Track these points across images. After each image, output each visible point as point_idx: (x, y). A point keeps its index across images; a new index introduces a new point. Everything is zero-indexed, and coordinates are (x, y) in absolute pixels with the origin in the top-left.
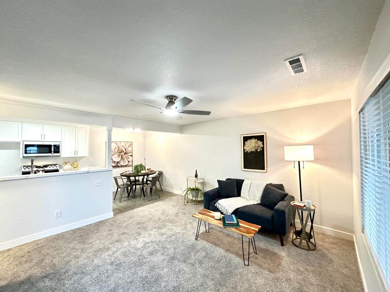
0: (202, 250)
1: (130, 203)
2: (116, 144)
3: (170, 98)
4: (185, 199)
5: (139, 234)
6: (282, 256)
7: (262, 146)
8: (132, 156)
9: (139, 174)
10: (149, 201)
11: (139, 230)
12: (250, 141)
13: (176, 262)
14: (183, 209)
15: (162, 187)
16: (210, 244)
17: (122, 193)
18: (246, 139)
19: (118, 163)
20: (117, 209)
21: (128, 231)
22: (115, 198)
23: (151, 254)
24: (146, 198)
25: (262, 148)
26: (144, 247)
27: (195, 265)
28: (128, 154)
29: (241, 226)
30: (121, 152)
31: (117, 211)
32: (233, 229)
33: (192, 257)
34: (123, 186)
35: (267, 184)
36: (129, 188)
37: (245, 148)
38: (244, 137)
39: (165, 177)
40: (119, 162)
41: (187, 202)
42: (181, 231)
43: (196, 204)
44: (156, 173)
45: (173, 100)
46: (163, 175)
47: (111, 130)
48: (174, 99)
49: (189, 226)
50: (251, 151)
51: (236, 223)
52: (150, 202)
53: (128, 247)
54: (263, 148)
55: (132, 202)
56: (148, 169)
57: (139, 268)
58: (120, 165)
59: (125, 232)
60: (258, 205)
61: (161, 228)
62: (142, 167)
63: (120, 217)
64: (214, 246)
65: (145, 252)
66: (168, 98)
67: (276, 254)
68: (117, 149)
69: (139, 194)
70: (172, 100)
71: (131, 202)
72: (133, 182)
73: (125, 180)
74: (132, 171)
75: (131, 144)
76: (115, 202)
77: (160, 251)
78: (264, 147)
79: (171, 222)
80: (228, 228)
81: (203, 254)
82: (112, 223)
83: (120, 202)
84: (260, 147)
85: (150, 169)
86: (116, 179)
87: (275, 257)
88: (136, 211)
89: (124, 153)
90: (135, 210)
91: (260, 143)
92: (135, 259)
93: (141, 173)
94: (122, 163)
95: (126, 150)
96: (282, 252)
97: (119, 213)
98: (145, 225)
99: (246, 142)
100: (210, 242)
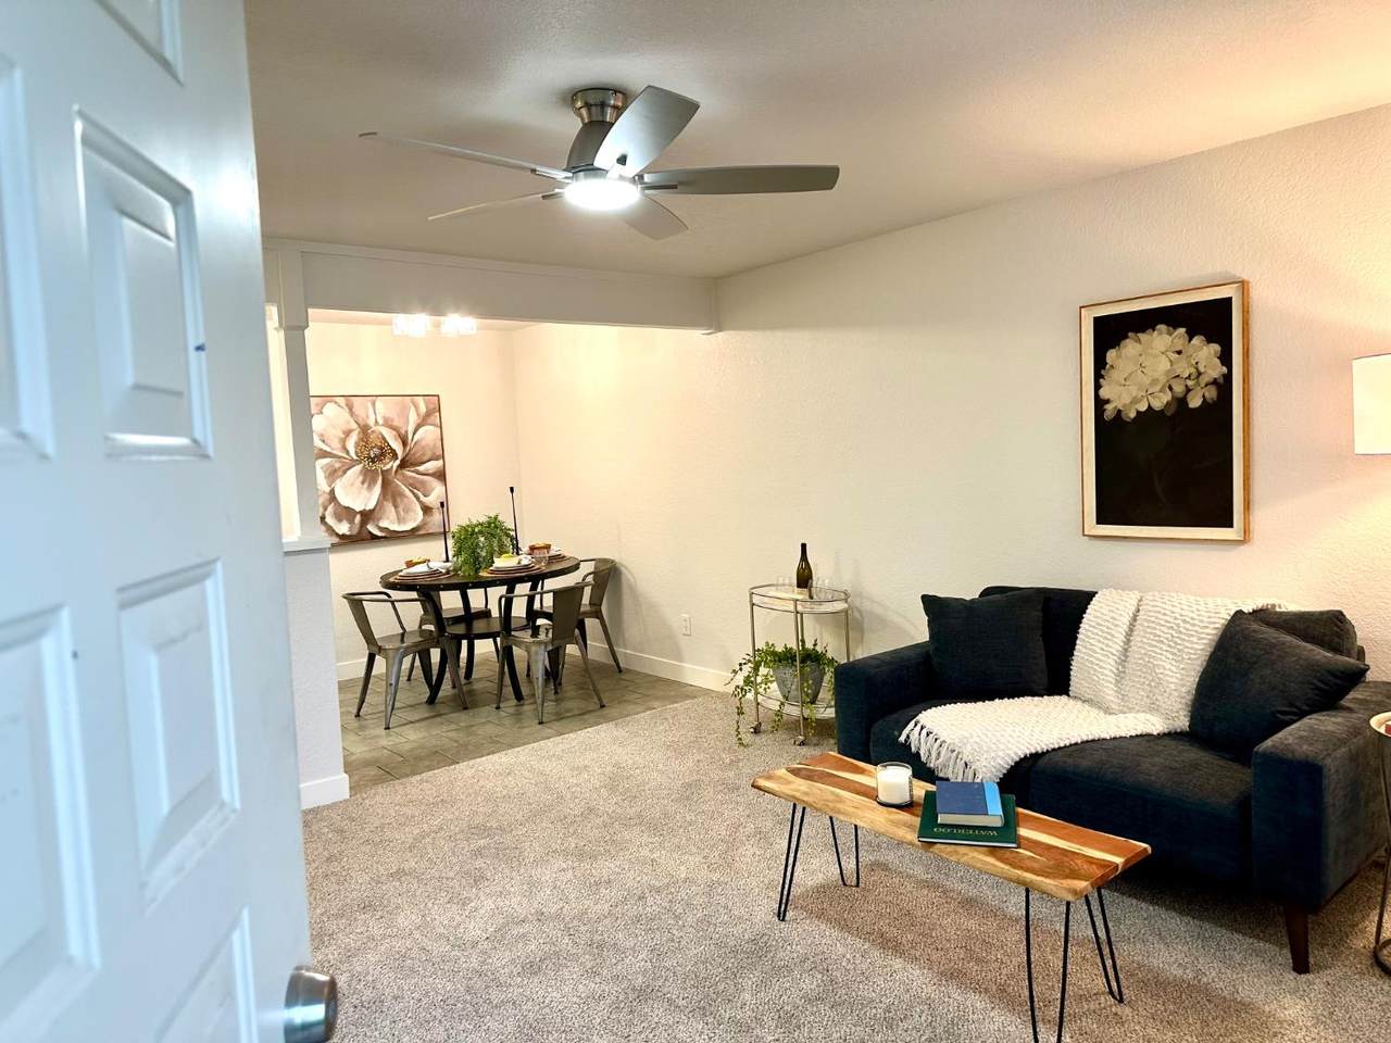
0: (807, 965)
1: (443, 733)
2: (350, 408)
3: (587, 105)
4: (740, 712)
5: (478, 879)
6: (1280, 1022)
7: (1216, 370)
8: (441, 475)
9: (484, 574)
10: (541, 723)
11: (479, 863)
12: (1139, 341)
13: (657, 1012)
14: (726, 767)
15: (619, 650)
16: (859, 943)
17: (393, 682)
18: (1111, 332)
19: (367, 516)
20: (367, 763)
21: (424, 864)
22: (359, 710)
23: (532, 968)
24: (526, 708)
25: (1215, 382)
26: (499, 937)
27: (758, 1031)
28: (421, 468)
29: (1028, 839)
30: (380, 457)
31: (373, 773)
32: (976, 856)
33: (747, 996)
34: (402, 641)
35: (1239, 613)
36: (435, 655)
37: (1104, 393)
38: (1097, 320)
39: (633, 589)
40: (372, 511)
41: (757, 731)
42: (704, 874)
43: (803, 744)
44: (576, 567)
45: (609, 111)
46: (623, 577)
47: (304, 324)
48: (615, 107)
49: (748, 851)
50: (1143, 407)
51: (998, 822)
52: (548, 731)
53: (417, 935)
54: (1224, 386)
55: (453, 726)
56: (533, 548)
57: (465, 1025)
58: (381, 529)
59: (406, 866)
60: (1167, 741)
61: (594, 857)
62: (496, 534)
63: (386, 799)
64: (876, 953)
65: (501, 960)
66: (579, 104)
67: (1245, 1006)
68: (354, 438)
69: (493, 687)
70: (603, 113)
71: (445, 728)
72: (456, 620)
73: (412, 612)
74: (447, 560)
75: (433, 412)
76: (362, 728)
77: (575, 958)
78: (1228, 377)
79: (654, 828)
80: (943, 849)
81: (810, 984)
82: (345, 824)
83: (387, 728)
84: (1205, 379)
85: (548, 547)
86: (361, 601)
87: (1232, 1023)
88: (469, 773)
89: (398, 462)
90: (462, 766)
91: (1205, 353)
92: (449, 986)
93: (493, 572)
94: (390, 522)
95: (405, 444)
96: (1287, 1000)
97: (377, 781)
98: (508, 840)
99: (1111, 355)
100: (858, 933)
